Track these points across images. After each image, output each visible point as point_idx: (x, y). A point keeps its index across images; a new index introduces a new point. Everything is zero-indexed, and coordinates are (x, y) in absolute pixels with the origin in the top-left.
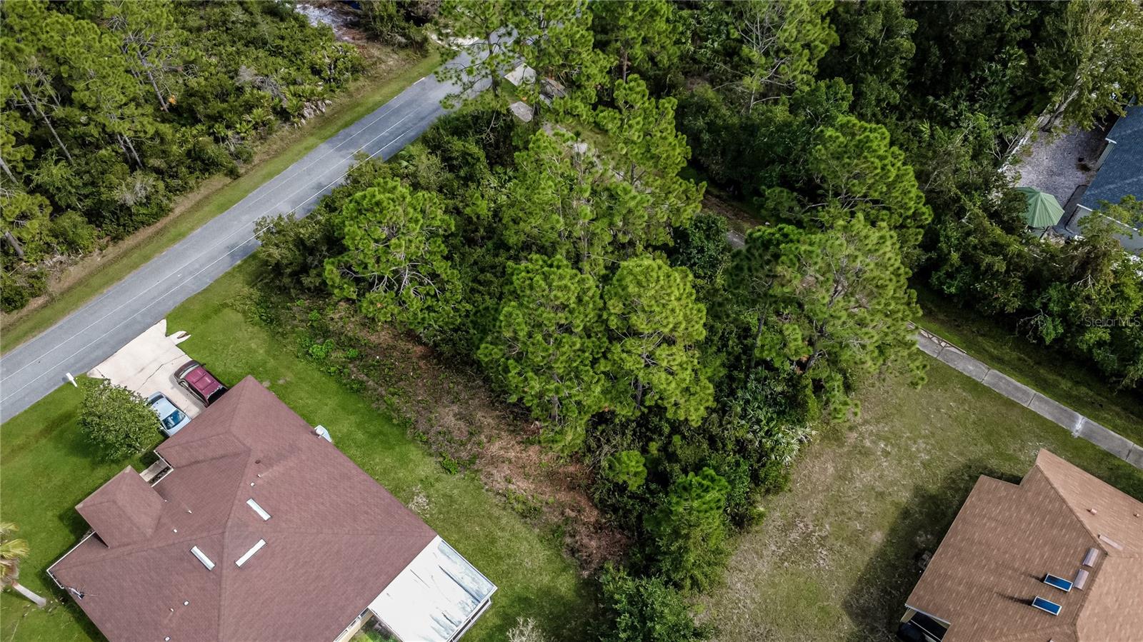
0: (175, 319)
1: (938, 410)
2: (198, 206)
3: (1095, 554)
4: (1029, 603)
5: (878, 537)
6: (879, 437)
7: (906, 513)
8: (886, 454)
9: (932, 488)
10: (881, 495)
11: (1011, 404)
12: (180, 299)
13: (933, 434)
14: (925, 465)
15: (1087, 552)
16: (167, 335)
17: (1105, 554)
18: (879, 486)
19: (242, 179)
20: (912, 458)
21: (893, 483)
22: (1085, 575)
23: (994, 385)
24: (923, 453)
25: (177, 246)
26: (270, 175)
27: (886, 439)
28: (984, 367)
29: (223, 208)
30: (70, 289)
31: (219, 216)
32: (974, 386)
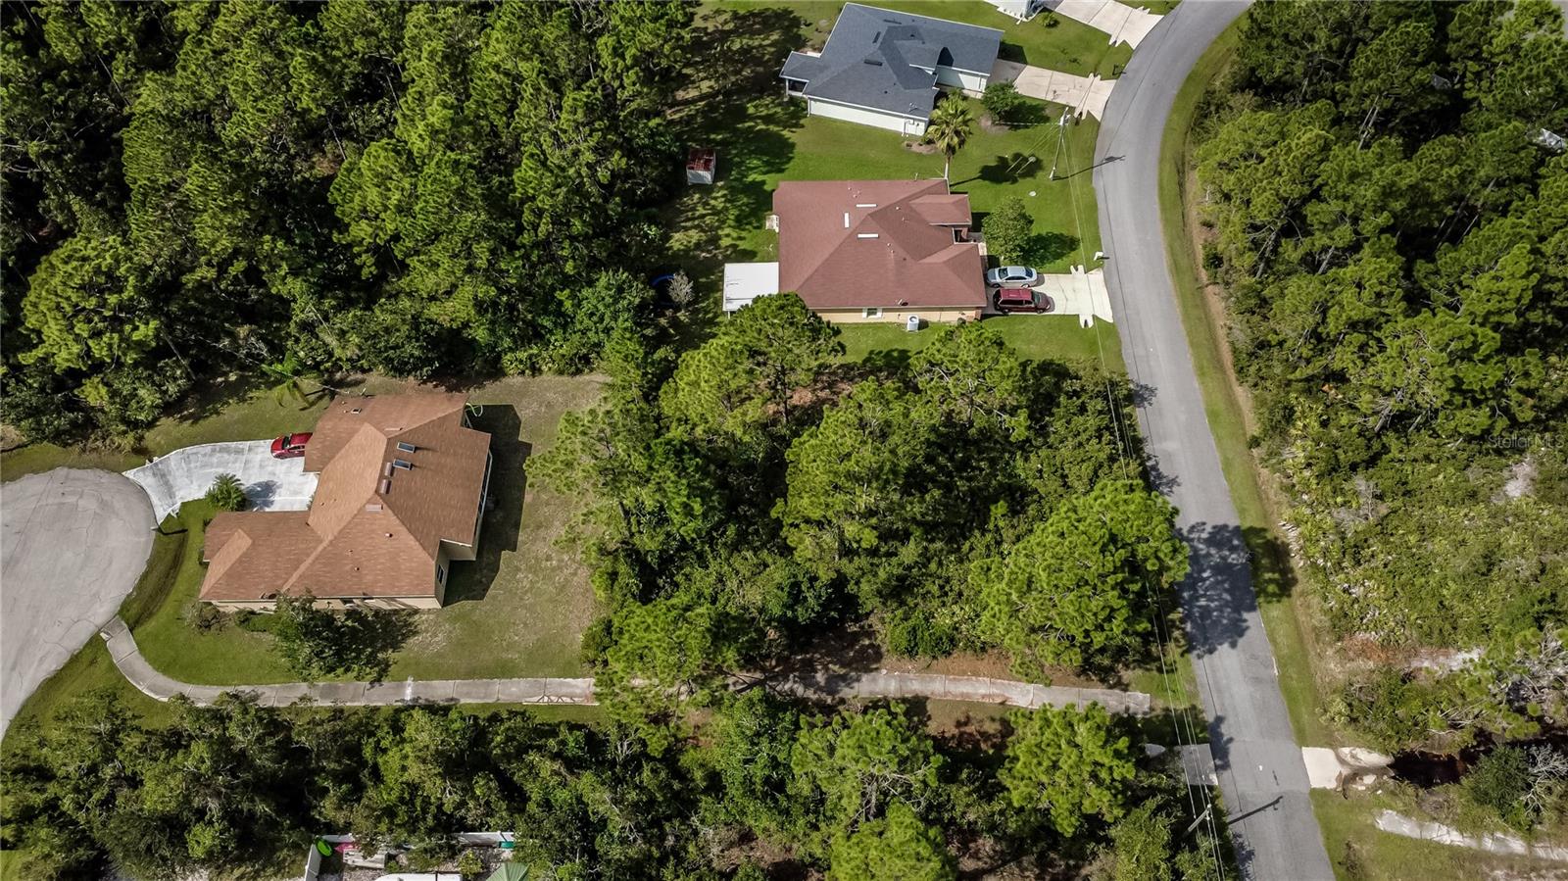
0: (1107, 331)
1: (525, 624)
2: (1232, 403)
3: (383, 490)
4: (416, 449)
5: (528, 498)
6: (560, 568)
7: (517, 526)
8: (549, 558)
9: (505, 554)
10: (539, 527)
11: (471, 674)
12: (1125, 339)
13: (521, 599)
14: (518, 570)
15: (388, 491)
16: (1094, 317)
17: (377, 491)
18: (542, 533)
19: (1242, 447)
20: (530, 569)
21: (534, 540)
22: (387, 473)
23: (488, 684)
24: (525, 579)
25: (1190, 364)
26: (1227, 466)
27: (553, 569)
28: (504, 699)
29: (1213, 416)
30: (1203, 299)
31: (1203, 406)
32: (505, 671)
